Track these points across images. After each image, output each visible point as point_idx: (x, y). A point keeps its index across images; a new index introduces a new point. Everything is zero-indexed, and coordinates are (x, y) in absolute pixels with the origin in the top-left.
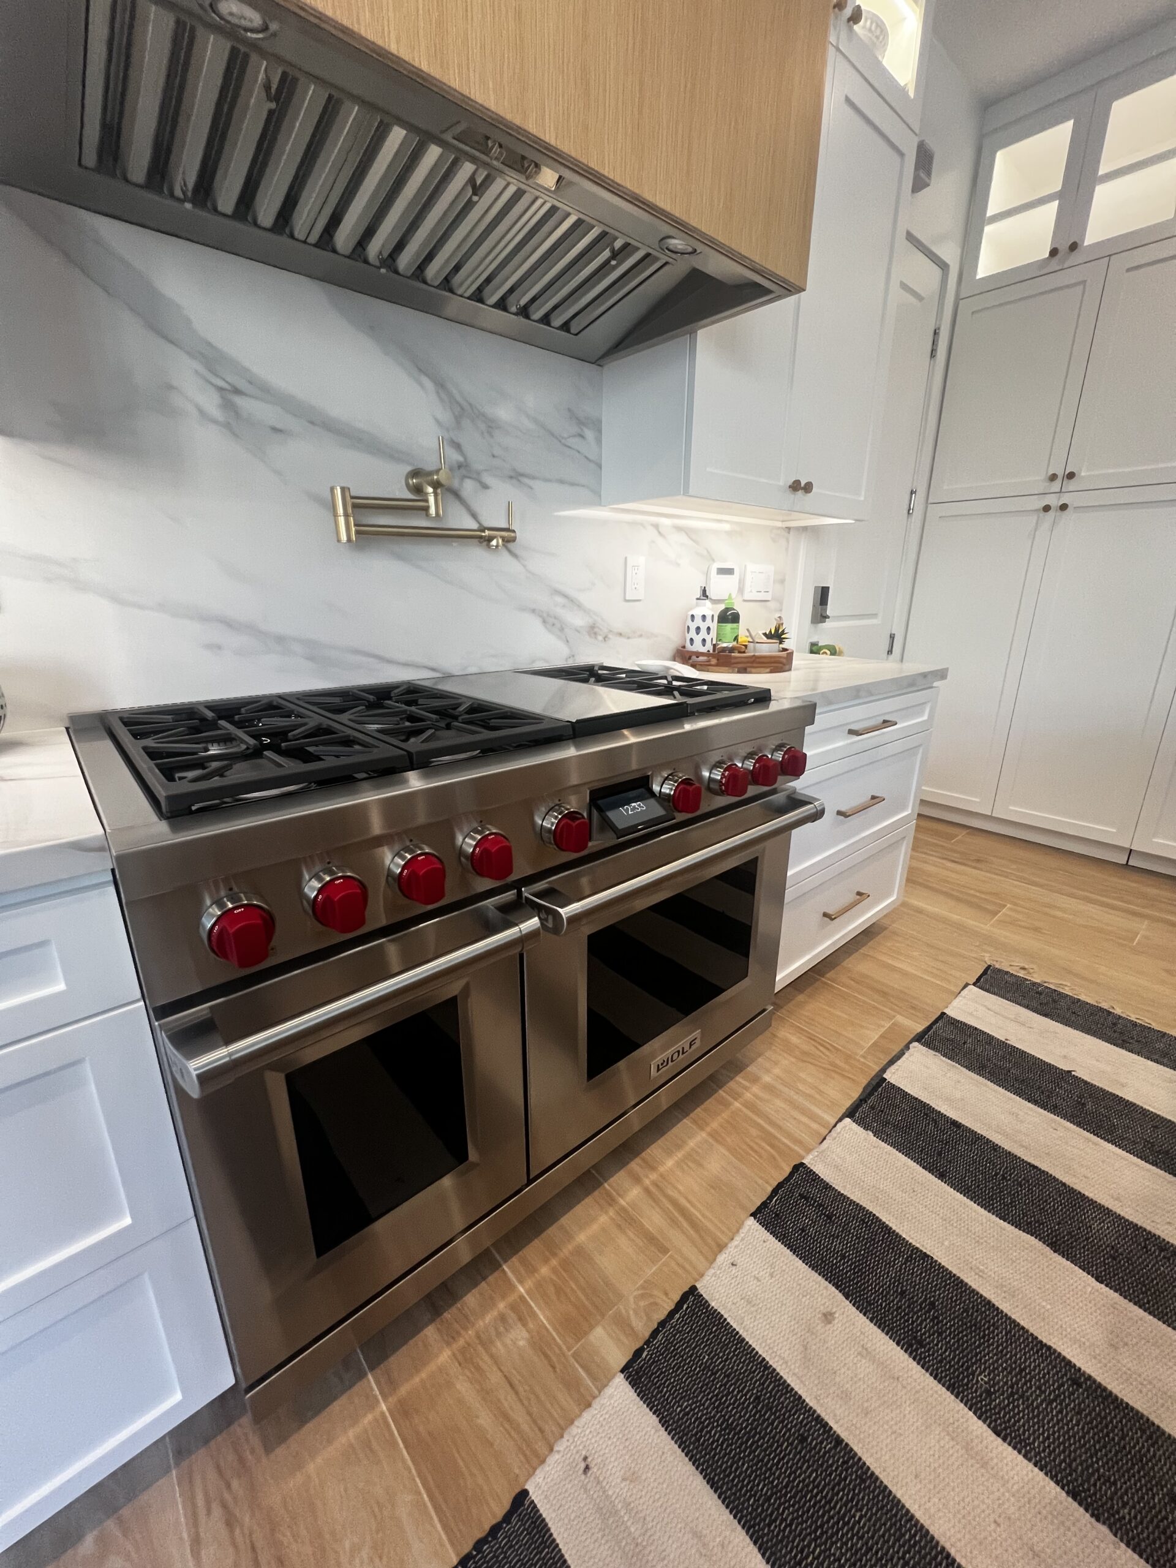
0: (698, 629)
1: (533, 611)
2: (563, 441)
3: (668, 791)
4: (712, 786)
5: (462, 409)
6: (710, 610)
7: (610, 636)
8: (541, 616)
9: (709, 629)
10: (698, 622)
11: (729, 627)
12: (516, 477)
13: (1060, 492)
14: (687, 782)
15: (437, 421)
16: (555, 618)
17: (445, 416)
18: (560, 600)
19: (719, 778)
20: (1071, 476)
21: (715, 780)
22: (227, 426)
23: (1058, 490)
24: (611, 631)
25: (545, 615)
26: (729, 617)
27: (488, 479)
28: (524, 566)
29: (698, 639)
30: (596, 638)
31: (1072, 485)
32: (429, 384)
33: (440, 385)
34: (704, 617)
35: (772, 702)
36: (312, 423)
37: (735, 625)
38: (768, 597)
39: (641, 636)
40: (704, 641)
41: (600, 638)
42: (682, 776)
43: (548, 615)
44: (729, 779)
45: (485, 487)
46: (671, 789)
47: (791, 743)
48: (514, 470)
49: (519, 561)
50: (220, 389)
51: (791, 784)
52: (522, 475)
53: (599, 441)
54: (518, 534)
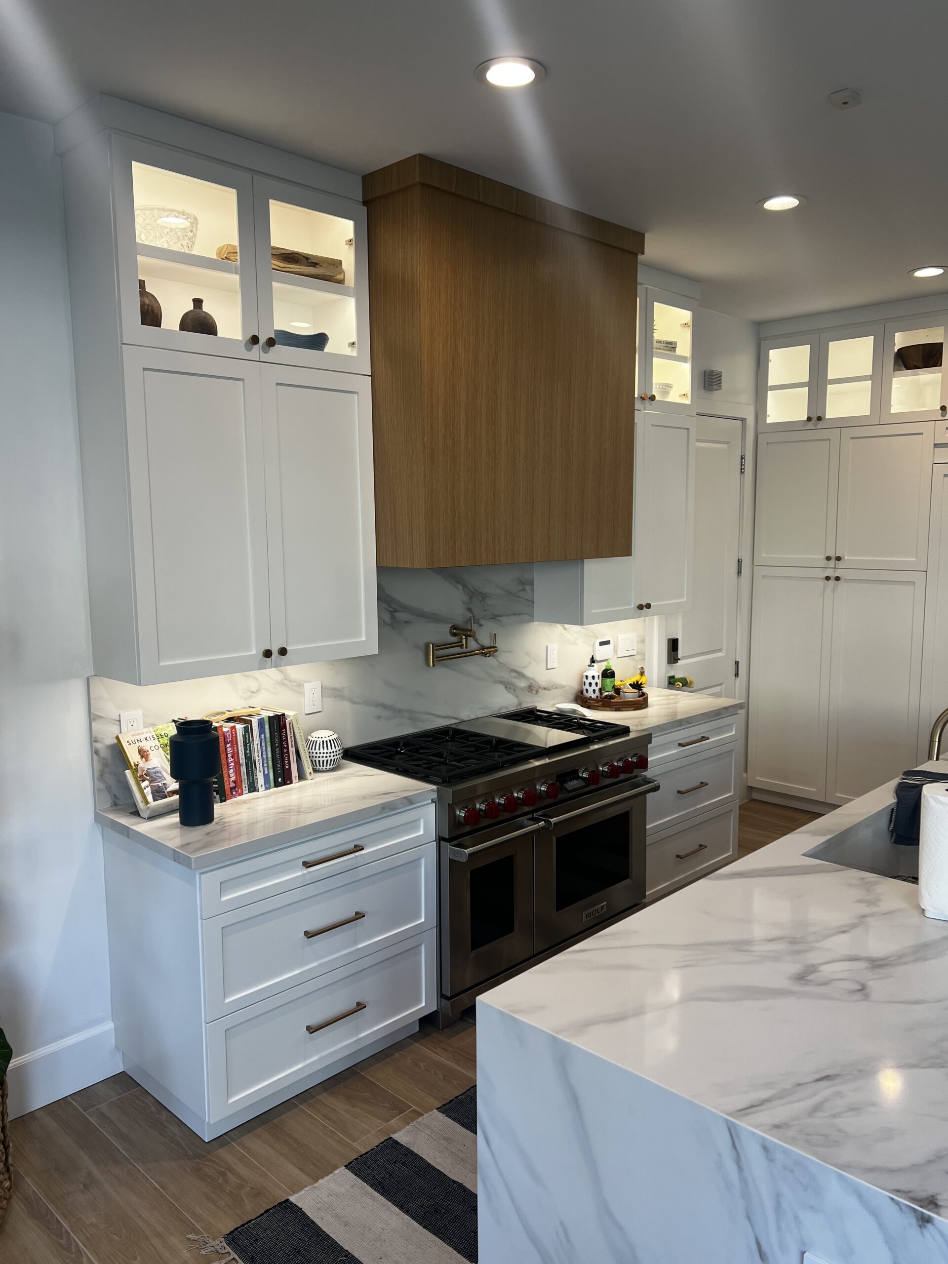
0: (590, 684)
1: (501, 682)
2: (516, 595)
3: (585, 776)
4: (604, 774)
5: (473, 593)
6: (596, 671)
7: (539, 690)
8: (504, 684)
9: (597, 684)
10: (590, 680)
11: (608, 680)
12: (494, 617)
13: (835, 568)
14: (593, 771)
15: (463, 601)
16: (512, 684)
17: (465, 598)
18: (513, 674)
19: (607, 770)
20: (838, 559)
21: (605, 771)
22: (392, 625)
23: (833, 567)
24: (539, 687)
25: (506, 683)
26: (608, 674)
27: (482, 622)
28: (497, 660)
29: (591, 690)
30: (532, 692)
31: (840, 564)
32: (460, 587)
33: (465, 586)
34: (593, 677)
35: (631, 733)
36: (418, 616)
37: (612, 679)
38: (634, 653)
39: (556, 688)
40: (594, 691)
41: (534, 692)
42: (591, 769)
43: (508, 683)
44: (611, 770)
45: (481, 625)
46: (587, 775)
47: (640, 753)
48: (493, 614)
49: (495, 658)
50: (391, 612)
51: (643, 773)
52: (497, 616)
53: (532, 590)
54: (498, 648)
